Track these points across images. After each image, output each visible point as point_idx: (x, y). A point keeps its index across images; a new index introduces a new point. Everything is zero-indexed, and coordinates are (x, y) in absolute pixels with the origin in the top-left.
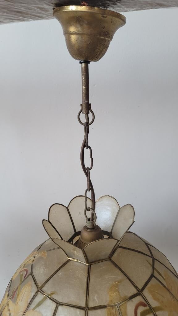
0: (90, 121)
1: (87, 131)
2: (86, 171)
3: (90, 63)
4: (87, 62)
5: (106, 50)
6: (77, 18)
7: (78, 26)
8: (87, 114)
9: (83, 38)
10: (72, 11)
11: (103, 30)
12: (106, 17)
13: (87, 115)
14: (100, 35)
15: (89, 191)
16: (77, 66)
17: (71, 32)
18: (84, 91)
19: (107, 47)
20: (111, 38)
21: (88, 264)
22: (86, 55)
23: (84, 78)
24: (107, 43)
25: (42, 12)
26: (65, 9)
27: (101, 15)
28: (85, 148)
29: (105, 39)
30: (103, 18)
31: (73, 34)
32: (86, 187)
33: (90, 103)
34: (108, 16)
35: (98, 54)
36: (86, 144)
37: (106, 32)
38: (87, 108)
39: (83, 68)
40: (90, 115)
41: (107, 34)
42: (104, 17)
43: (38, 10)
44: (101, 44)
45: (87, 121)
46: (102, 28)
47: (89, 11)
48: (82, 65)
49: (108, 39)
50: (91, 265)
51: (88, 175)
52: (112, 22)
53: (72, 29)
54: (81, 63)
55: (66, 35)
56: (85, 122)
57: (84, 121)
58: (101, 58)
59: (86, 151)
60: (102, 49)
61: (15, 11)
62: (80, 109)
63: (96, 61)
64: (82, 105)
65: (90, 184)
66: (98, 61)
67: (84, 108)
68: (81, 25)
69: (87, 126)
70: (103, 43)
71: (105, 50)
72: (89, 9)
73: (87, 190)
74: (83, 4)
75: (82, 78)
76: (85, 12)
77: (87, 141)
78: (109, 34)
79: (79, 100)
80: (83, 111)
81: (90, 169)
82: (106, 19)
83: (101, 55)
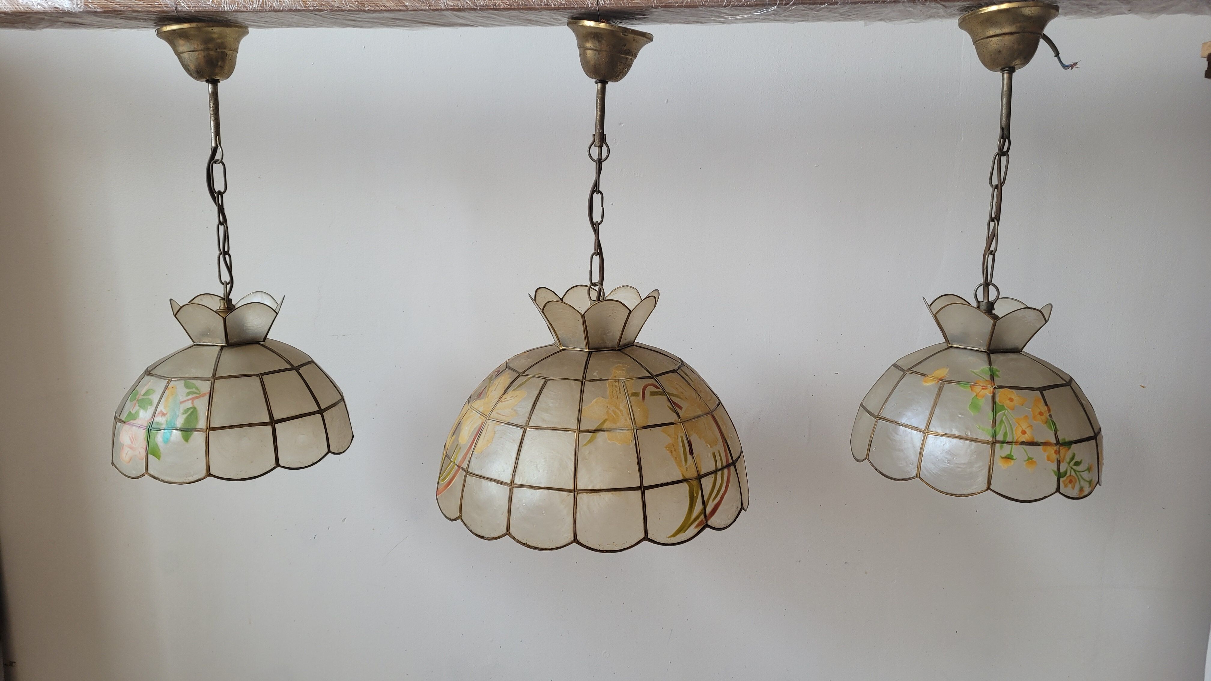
0: (604, 157)
1: (599, 171)
2: (595, 226)
3: (608, 83)
4: (604, 82)
5: (628, 70)
6: (595, 35)
7: (596, 42)
8: (601, 147)
9: (601, 55)
10: (590, 27)
11: (624, 47)
12: (628, 35)
13: (600, 149)
14: (621, 53)
15: (597, 256)
16: (592, 86)
17: (588, 47)
18: (598, 117)
19: (629, 66)
20: (635, 57)
21: (588, 349)
22: (604, 74)
23: (599, 101)
24: (629, 61)
25: (555, 21)
26: (581, 23)
27: (622, 33)
28: (595, 193)
29: (627, 58)
30: (623, 36)
31: (589, 49)
32: (592, 249)
33: (604, 134)
34: (629, 35)
35: (618, 73)
36: (596, 189)
37: (628, 49)
38: (601, 139)
39: (599, 89)
40: (604, 148)
41: (629, 52)
42: (625, 35)
43: (552, 20)
44: (621, 62)
45: (600, 157)
46: (623, 46)
47: (609, 28)
48: (598, 86)
49: (630, 57)
50: (592, 352)
51: (596, 231)
52: (634, 40)
53: (589, 45)
54: (596, 82)
55: (581, 49)
56: (597, 158)
57: (596, 156)
58: (621, 78)
59: (597, 197)
60: (623, 69)
61: (523, 19)
62: (591, 141)
63: (615, 82)
64: (594, 135)
65: (598, 244)
66: (617, 81)
67: (597, 140)
68: (599, 41)
69: (600, 162)
70: (623, 62)
71: (626, 69)
72: (609, 27)
73: (594, 254)
74: (603, 21)
75: (597, 101)
76: (604, 29)
77: (598, 183)
78: (632, 52)
79: (592, 128)
80: (595, 143)
81: (599, 224)
82: (627, 36)
83: (621, 76)
